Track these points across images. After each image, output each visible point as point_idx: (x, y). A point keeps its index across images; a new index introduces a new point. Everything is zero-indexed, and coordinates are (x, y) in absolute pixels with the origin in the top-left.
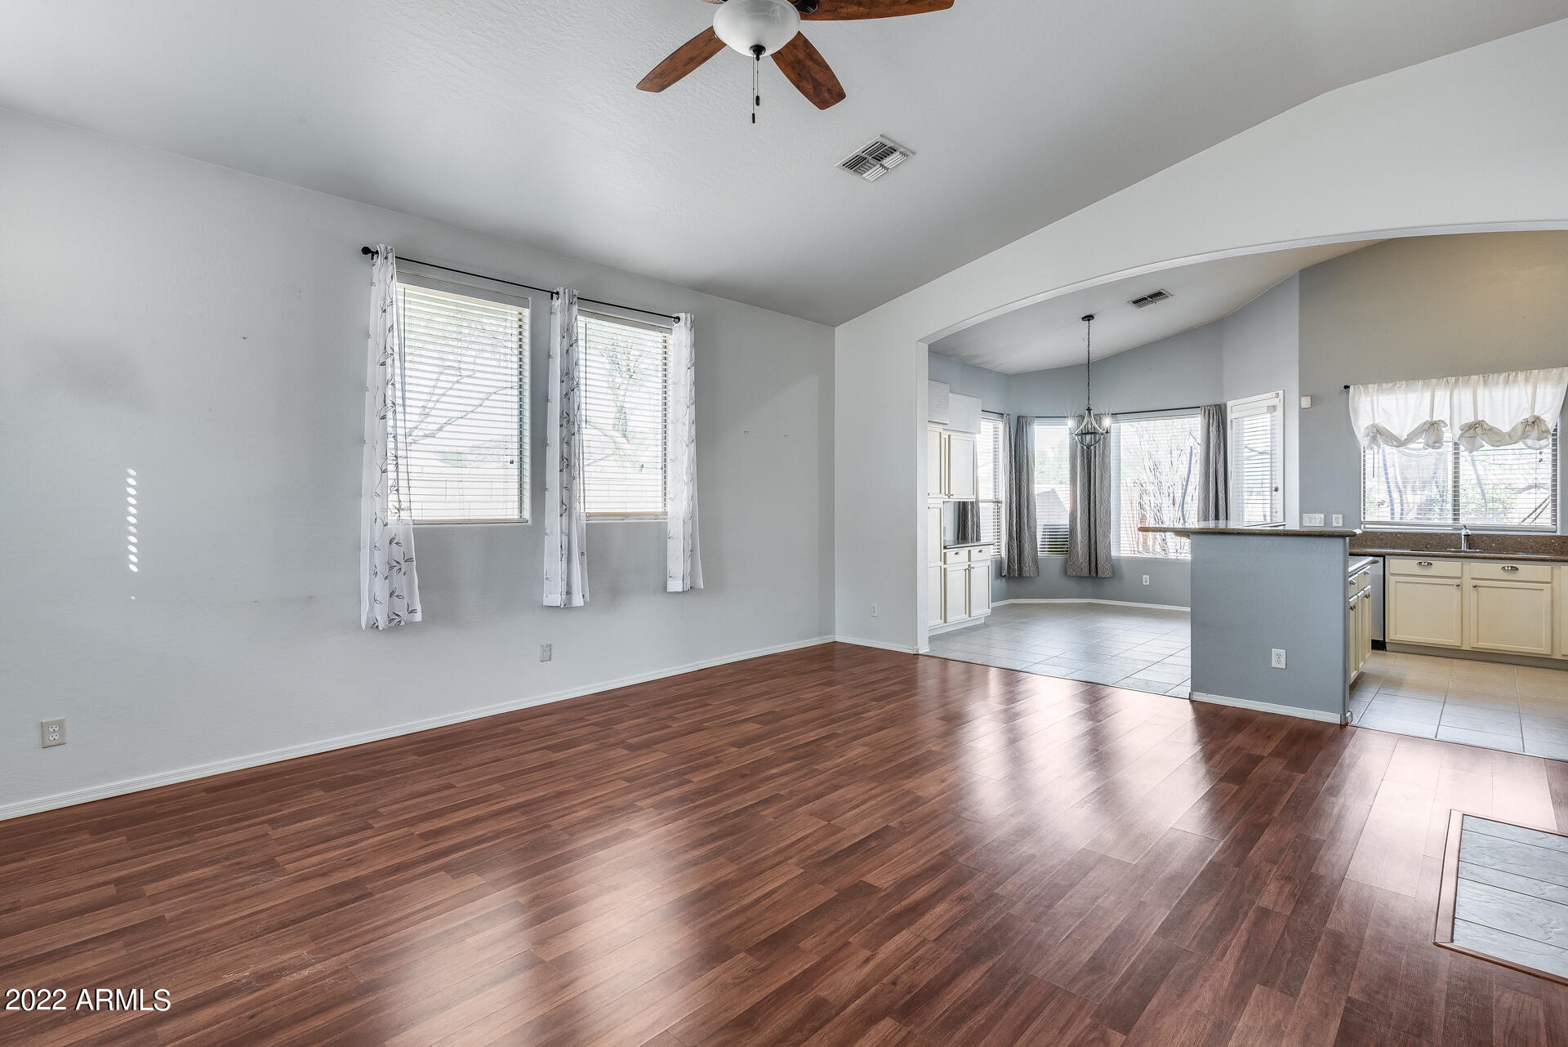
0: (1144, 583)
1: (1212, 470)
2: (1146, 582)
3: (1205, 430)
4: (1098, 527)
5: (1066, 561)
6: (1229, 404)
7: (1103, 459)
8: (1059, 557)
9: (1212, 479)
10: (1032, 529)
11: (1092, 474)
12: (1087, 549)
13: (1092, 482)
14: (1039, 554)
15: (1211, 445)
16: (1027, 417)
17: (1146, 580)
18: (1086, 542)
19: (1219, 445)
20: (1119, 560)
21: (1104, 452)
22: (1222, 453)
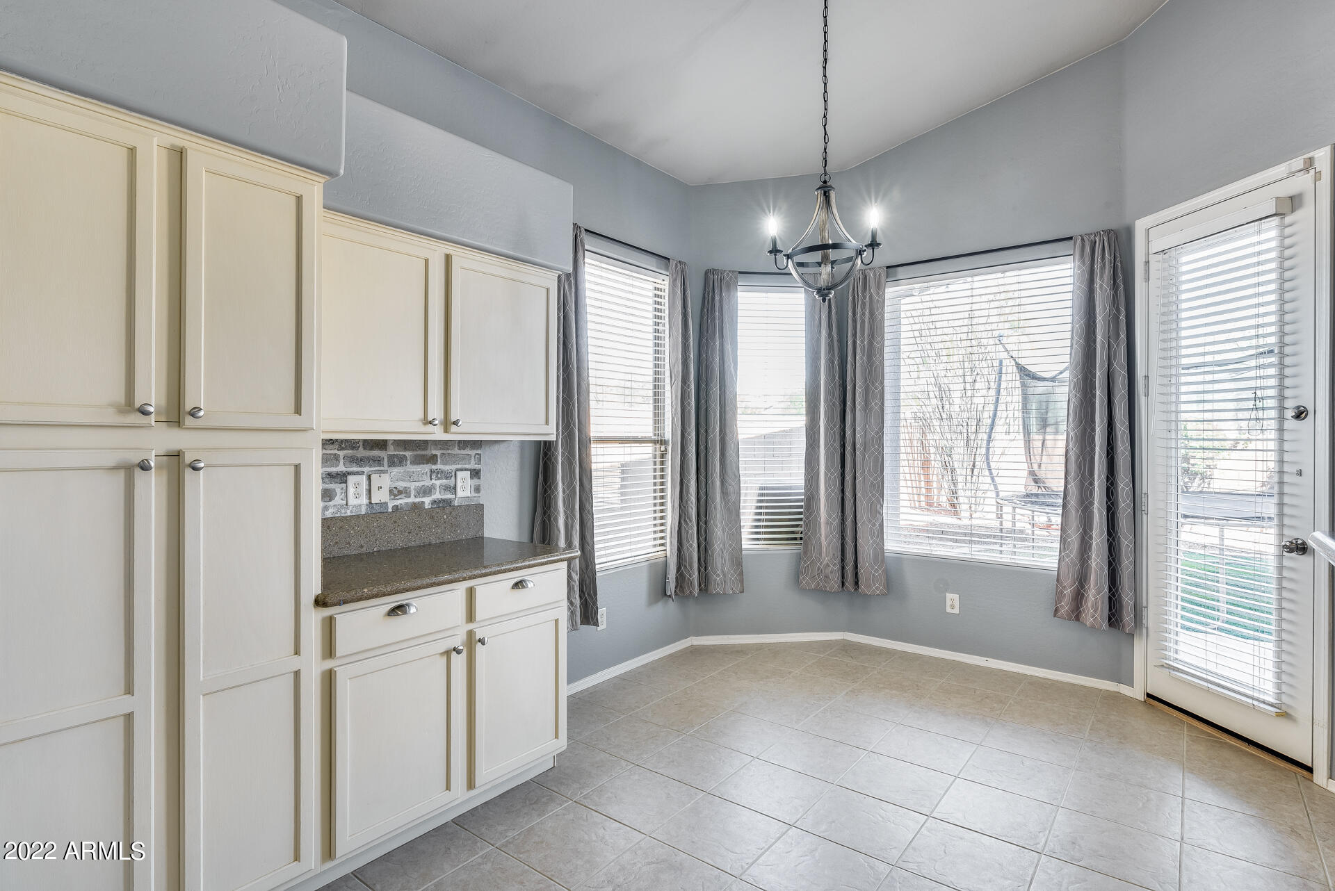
0: (949, 610)
1: (1099, 375)
2: (953, 607)
3: (1084, 287)
4: (859, 495)
5: (799, 558)
6: (1140, 226)
7: (870, 357)
8: (786, 551)
9: (1100, 395)
10: (733, 498)
11: (849, 388)
12: (838, 536)
13: (849, 403)
14: (746, 545)
15: (1099, 319)
16: (723, 272)
17: (952, 602)
18: (836, 522)
19: (1116, 318)
20: (899, 559)
21: (871, 344)
22: (1123, 336)
